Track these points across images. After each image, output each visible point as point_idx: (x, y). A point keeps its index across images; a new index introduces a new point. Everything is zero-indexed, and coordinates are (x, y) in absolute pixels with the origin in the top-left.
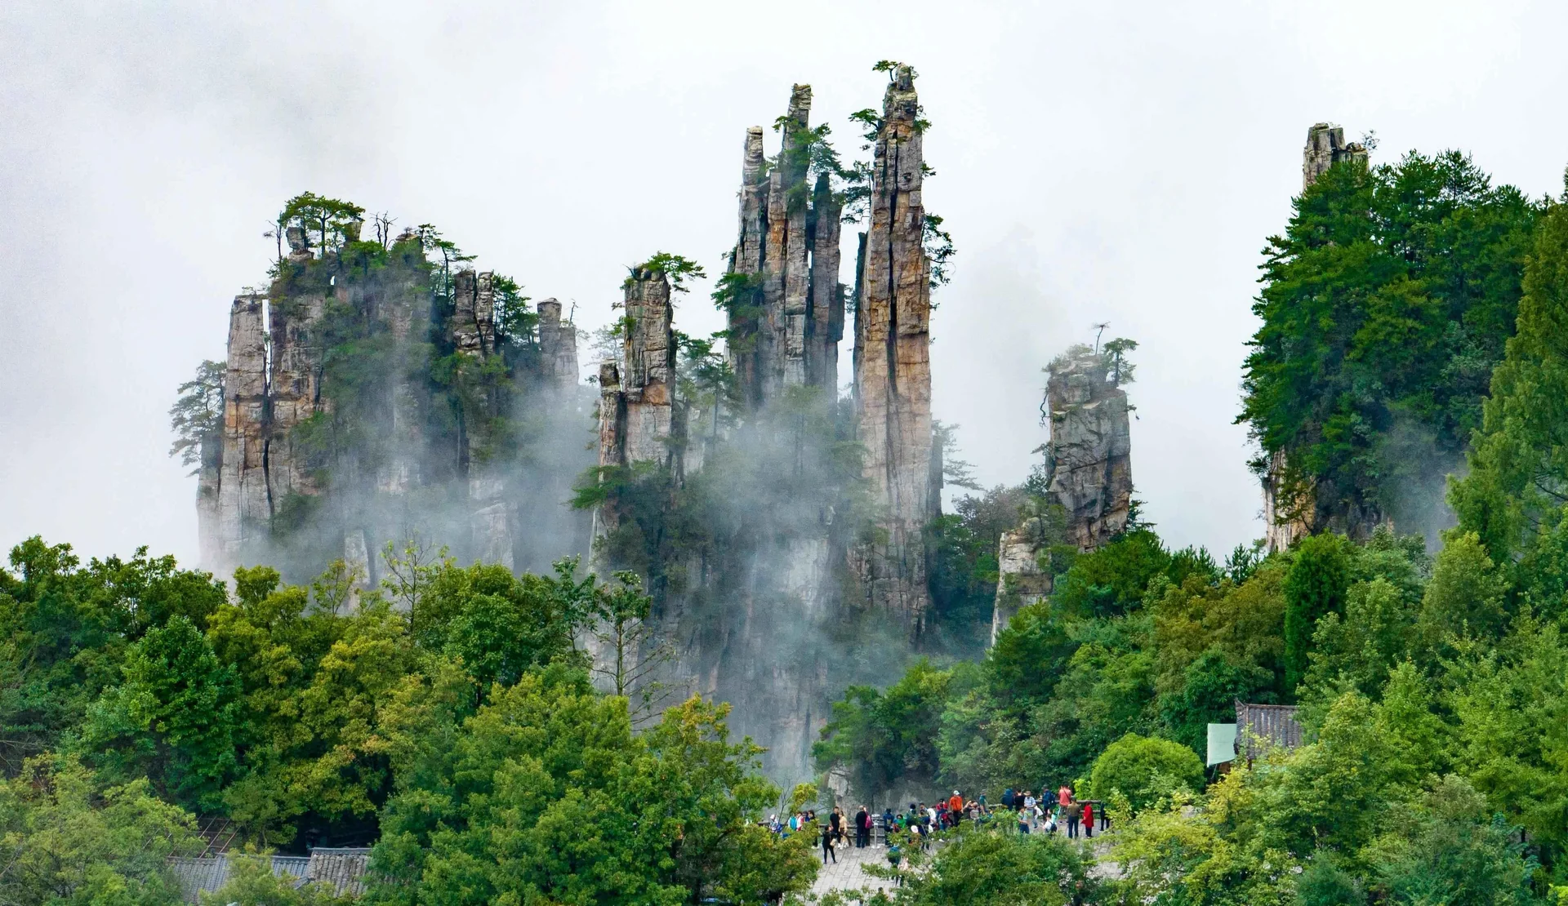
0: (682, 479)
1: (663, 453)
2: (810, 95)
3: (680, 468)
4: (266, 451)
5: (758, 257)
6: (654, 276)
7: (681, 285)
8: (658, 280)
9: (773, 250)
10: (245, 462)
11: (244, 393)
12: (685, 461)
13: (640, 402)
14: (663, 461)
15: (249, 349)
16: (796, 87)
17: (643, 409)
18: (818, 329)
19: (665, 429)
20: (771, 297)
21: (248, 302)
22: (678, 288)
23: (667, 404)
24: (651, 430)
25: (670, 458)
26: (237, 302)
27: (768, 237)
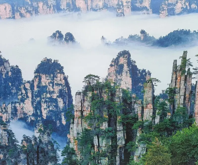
0: (155, 124)
1: (151, 119)
2: (187, 52)
3: (154, 122)
4: (82, 121)
5: (175, 84)
6: (150, 82)
7: (156, 84)
8: (151, 83)
9: (178, 84)
10: (78, 123)
11: (78, 110)
12: (155, 120)
13: (146, 108)
14: (151, 120)
15: (79, 102)
16: (184, 51)
17: (147, 109)
18: (187, 99)
19: (151, 114)
20: (177, 92)
21: (78, 93)
22: (155, 85)
23: (152, 109)
24: (148, 114)
25: (152, 120)
26: (76, 93)
27: (177, 81)
